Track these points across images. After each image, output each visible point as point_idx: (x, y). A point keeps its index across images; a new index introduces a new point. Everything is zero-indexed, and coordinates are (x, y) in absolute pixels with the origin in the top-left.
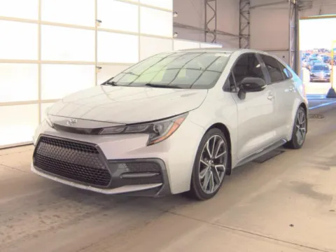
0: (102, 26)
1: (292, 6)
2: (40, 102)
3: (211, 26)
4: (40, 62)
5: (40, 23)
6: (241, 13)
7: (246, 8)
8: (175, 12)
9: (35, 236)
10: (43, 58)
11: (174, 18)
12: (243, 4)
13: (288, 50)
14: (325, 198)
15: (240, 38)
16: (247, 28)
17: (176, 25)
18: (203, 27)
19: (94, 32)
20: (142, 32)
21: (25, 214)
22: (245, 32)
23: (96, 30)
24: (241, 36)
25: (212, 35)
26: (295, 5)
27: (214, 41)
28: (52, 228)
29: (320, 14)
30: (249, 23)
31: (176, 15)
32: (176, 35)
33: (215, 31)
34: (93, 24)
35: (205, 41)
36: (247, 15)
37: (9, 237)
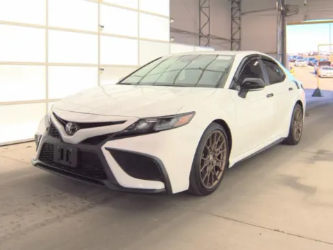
0: (104, 31)
1: (280, 12)
2: (47, 101)
3: (205, 31)
4: (47, 64)
5: (47, 28)
6: (233, 19)
7: (238, 14)
8: (171, 18)
9: (43, 225)
10: (50, 61)
11: (171, 24)
12: (235, 11)
13: (276, 53)
14: (310, 190)
15: (232, 42)
16: (239, 32)
17: (173, 30)
18: (198, 32)
19: (97, 36)
20: (141, 37)
21: (34, 204)
22: (236, 37)
23: (99, 34)
24: (232, 40)
25: (206, 39)
26: (282, 11)
27: (208, 45)
28: (58, 217)
29: (305, 20)
30: (240, 28)
31: (172, 21)
32: (172, 39)
33: (208, 35)
34: (96, 29)
35: (200, 45)
36: (238, 21)
37: (19, 226)
